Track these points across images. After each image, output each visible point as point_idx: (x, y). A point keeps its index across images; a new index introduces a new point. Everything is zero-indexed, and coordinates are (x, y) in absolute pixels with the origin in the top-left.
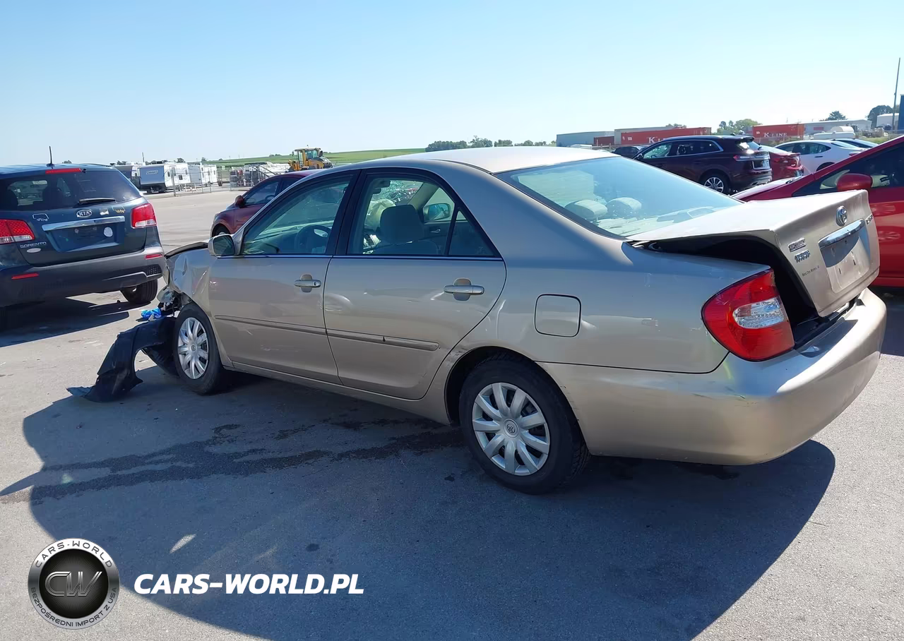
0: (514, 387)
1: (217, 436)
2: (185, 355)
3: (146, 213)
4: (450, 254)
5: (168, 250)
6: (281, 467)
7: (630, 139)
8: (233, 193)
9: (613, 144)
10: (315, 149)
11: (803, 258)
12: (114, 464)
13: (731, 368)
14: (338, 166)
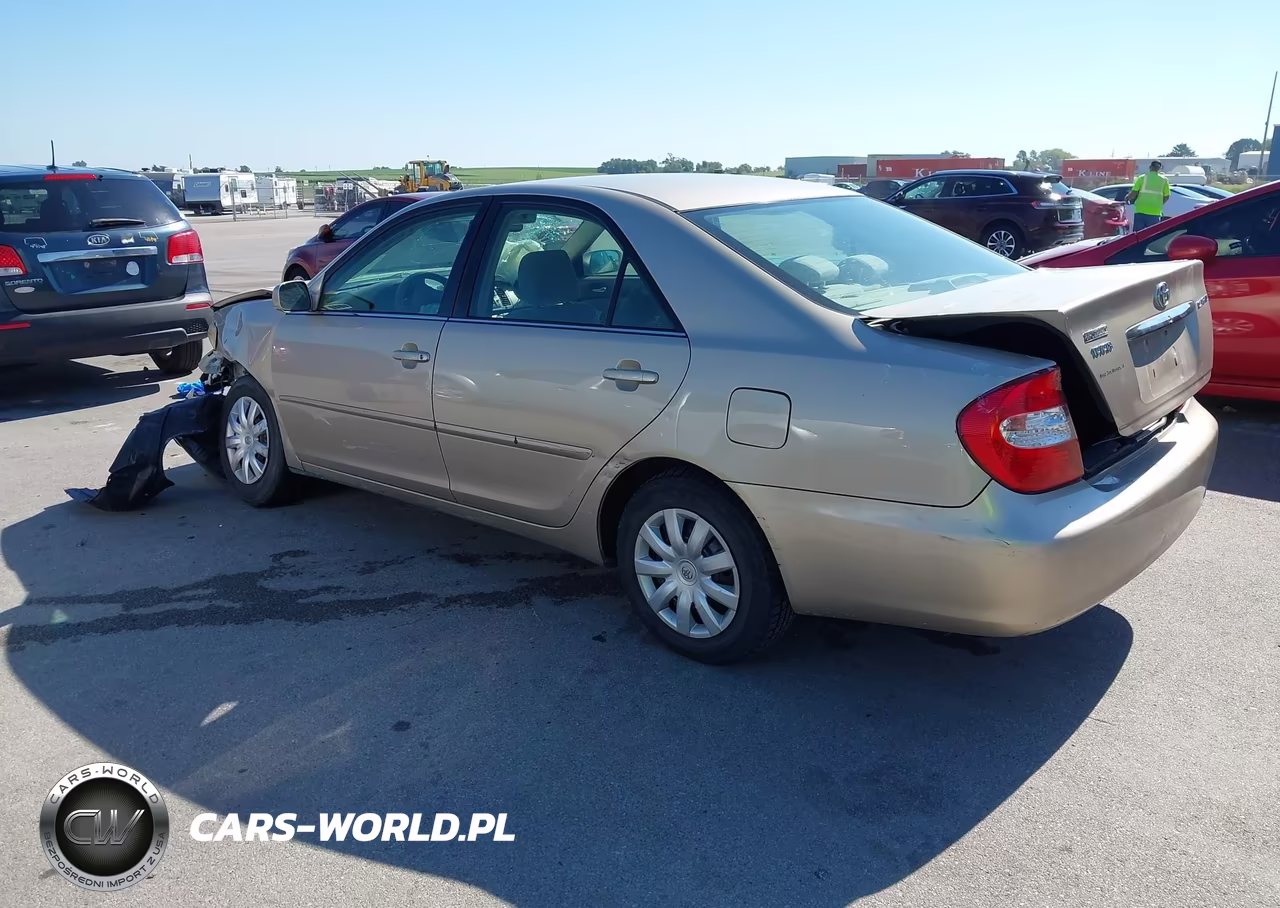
0: (694, 516)
1: (276, 565)
2: (236, 449)
3: (189, 244)
4: (613, 324)
5: (218, 298)
6: (364, 613)
7: (889, 169)
8: (316, 219)
9: (864, 175)
10: (439, 162)
11: (1102, 353)
12: (127, 598)
13: (992, 502)
14: (469, 188)
